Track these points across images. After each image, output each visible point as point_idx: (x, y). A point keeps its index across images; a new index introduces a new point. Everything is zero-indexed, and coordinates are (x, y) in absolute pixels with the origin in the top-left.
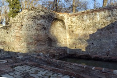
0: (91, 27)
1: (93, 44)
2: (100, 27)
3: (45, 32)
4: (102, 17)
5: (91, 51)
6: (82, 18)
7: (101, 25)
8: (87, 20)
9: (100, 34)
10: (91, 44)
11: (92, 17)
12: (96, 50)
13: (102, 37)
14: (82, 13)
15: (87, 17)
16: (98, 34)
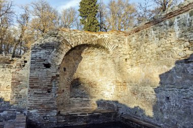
0: (164, 55)
1: (168, 98)
2: (182, 54)
3: (47, 71)
4: (186, 28)
5: (166, 117)
6: (147, 35)
7: (185, 47)
8: (155, 38)
9: (184, 72)
10: (164, 100)
11: (165, 30)
12: (175, 117)
13: (188, 81)
14: (146, 24)
15: (155, 32)
16: (178, 73)
